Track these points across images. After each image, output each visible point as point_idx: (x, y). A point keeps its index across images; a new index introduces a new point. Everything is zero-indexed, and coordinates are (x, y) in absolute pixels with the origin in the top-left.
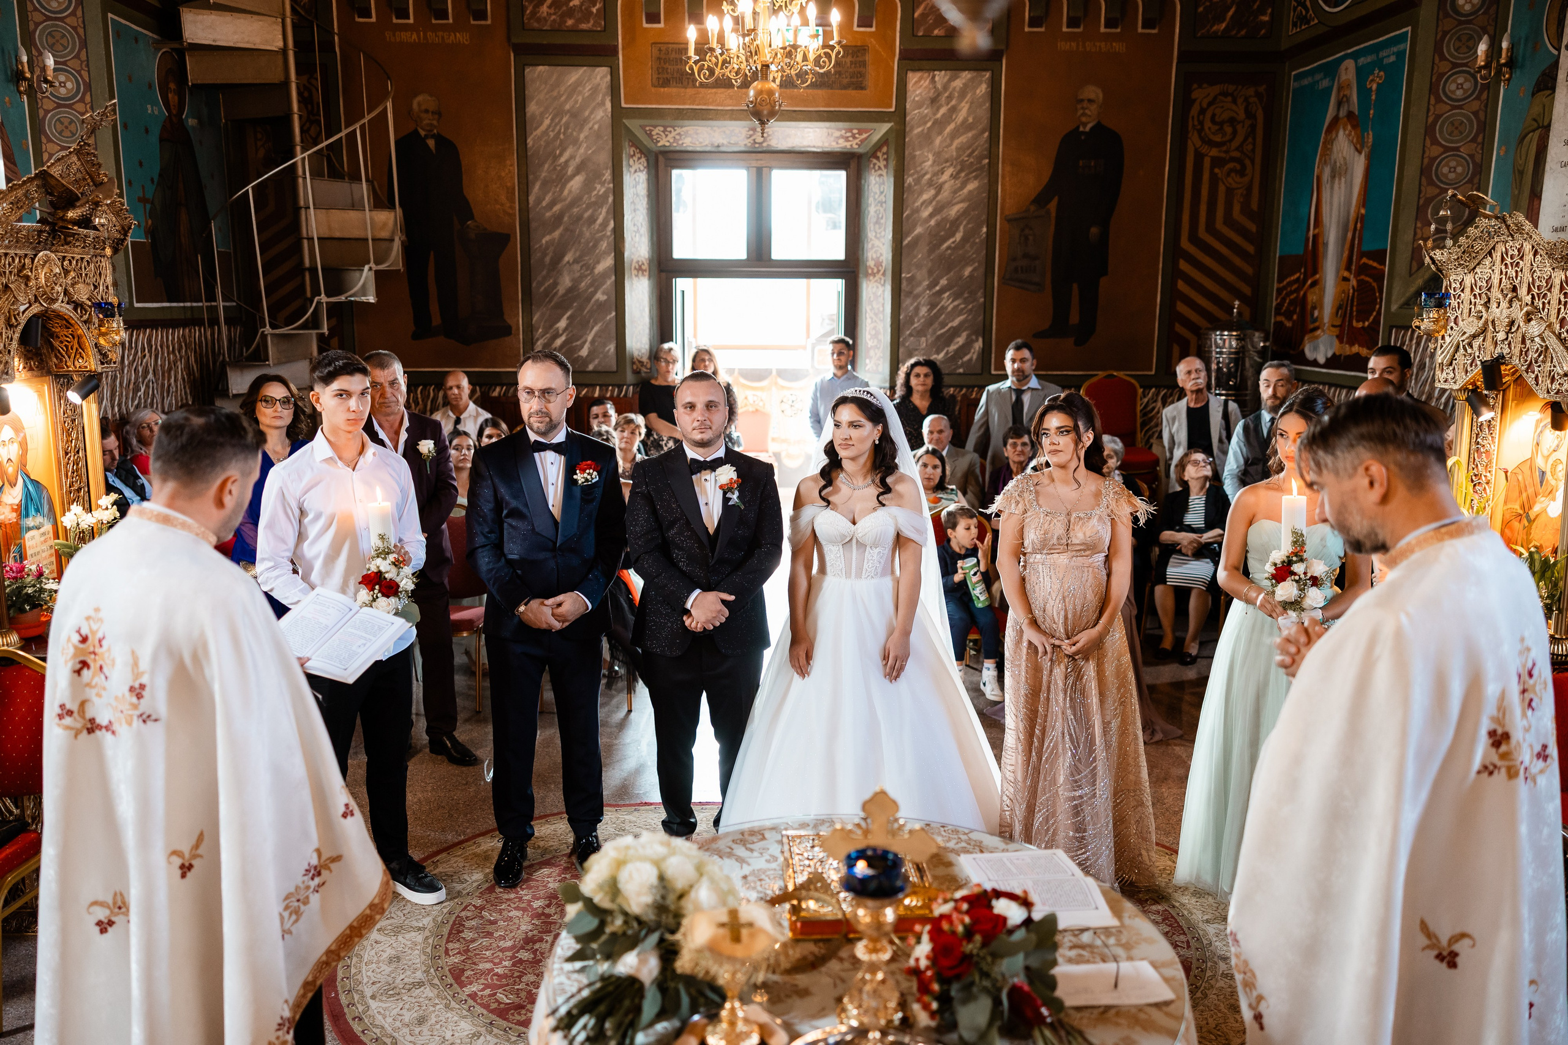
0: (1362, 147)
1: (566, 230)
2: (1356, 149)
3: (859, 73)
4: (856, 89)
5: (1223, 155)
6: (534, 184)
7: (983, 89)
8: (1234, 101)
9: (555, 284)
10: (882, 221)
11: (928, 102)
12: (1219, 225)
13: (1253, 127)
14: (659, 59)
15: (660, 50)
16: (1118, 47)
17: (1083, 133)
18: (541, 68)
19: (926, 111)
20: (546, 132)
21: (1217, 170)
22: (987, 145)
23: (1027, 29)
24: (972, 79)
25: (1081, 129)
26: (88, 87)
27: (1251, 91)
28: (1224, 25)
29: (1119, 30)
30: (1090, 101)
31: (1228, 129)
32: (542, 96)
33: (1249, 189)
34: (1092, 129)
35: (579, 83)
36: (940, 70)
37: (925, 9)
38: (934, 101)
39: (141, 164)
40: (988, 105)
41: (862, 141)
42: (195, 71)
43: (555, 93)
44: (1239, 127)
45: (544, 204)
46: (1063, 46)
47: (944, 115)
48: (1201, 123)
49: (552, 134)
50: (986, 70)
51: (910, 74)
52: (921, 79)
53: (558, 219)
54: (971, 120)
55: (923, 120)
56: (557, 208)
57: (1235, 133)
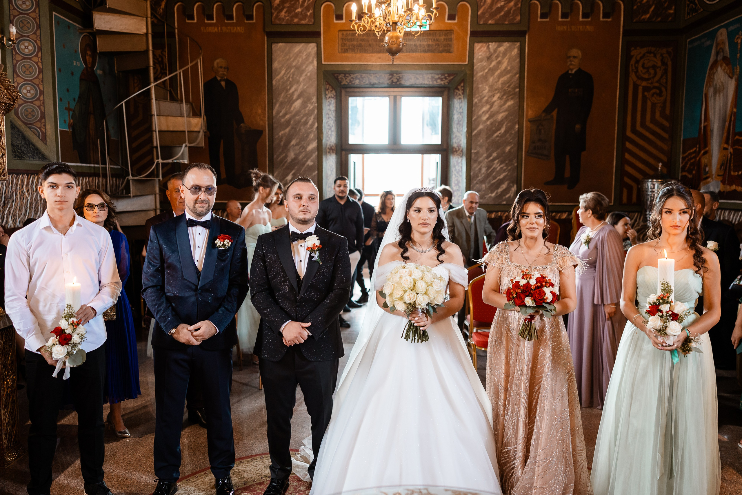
0: (733, 75)
1: (292, 128)
2: (729, 76)
3: (448, 44)
4: (447, 52)
5: (649, 85)
6: (276, 104)
7: (515, 51)
8: (655, 56)
9: (286, 156)
10: (461, 123)
11: (486, 59)
12: (648, 123)
13: (666, 71)
14: (342, 39)
15: (343, 34)
16: (589, 28)
17: (571, 74)
18: (280, 44)
19: (484, 64)
20: (282, 77)
21: (646, 93)
22: (518, 81)
23: (539, 20)
24: (510, 47)
25: (570, 72)
26: (40, 49)
27: (664, 51)
28: (648, 16)
29: (590, 19)
30: (575, 57)
31: (652, 71)
32: (281, 59)
33: (665, 103)
34: (576, 72)
35: (300, 52)
36: (492, 42)
37: (484, 10)
38: (489, 58)
39: (68, 90)
40: (518, 60)
41: (450, 81)
42: (101, 45)
43: (288, 57)
44: (658, 70)
45: (281, 114)
46: (559, 28)
47: (494, 65)
48: (637, 68)
49: (285, 78)
50: (517, 42)
51: (476, 44)
52: (481, 47)
53: (288, 122)
54: (509, 68)
55: (483, 68)
56: (287, 117)
57: (656, 73)
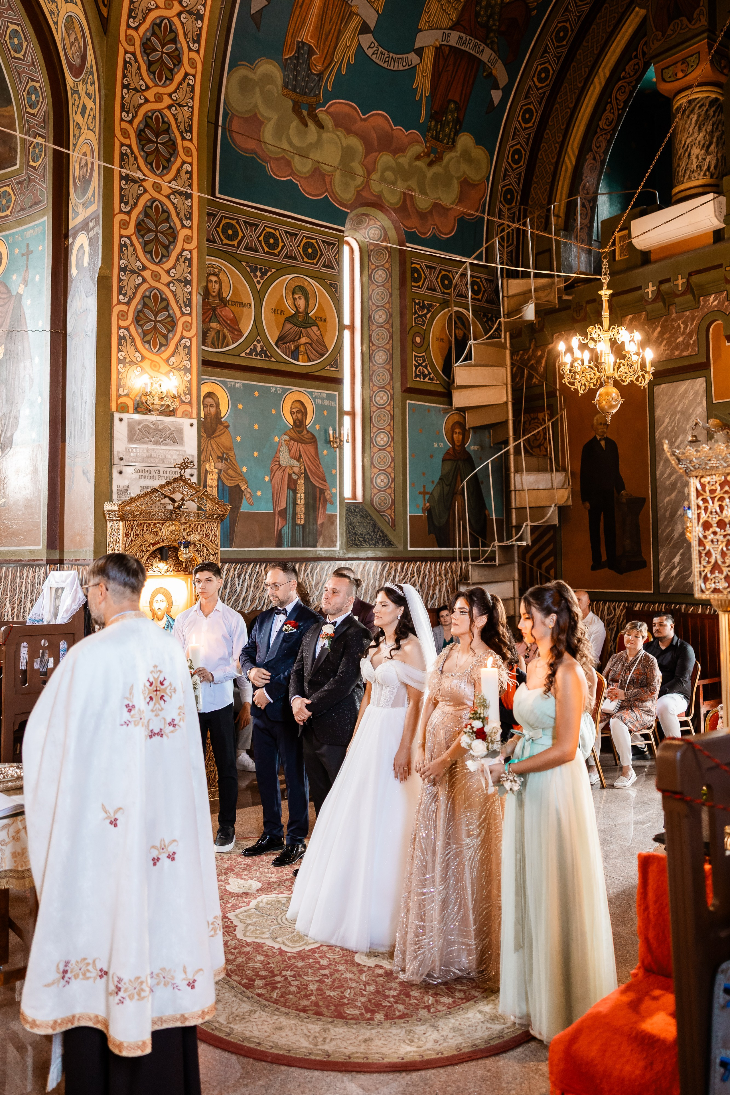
1: (679, 492)
6: (659, 462)
9: (673, 531)
18: (663, 386)
20: (666, 427)
26: (393, 438)
32: (664, 404)
35: (686, 391)
43: (671, 401)
45: (665, 476)
49: (670, 428)
53: (674, 485)
56: (673, 478)
